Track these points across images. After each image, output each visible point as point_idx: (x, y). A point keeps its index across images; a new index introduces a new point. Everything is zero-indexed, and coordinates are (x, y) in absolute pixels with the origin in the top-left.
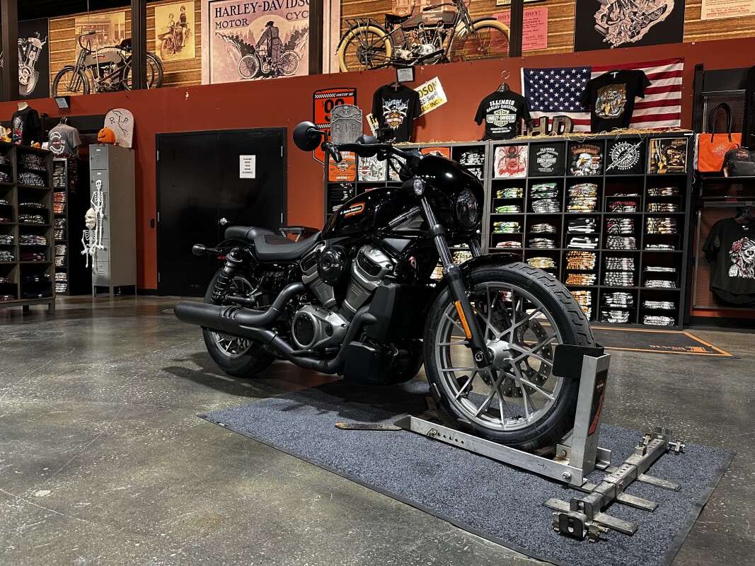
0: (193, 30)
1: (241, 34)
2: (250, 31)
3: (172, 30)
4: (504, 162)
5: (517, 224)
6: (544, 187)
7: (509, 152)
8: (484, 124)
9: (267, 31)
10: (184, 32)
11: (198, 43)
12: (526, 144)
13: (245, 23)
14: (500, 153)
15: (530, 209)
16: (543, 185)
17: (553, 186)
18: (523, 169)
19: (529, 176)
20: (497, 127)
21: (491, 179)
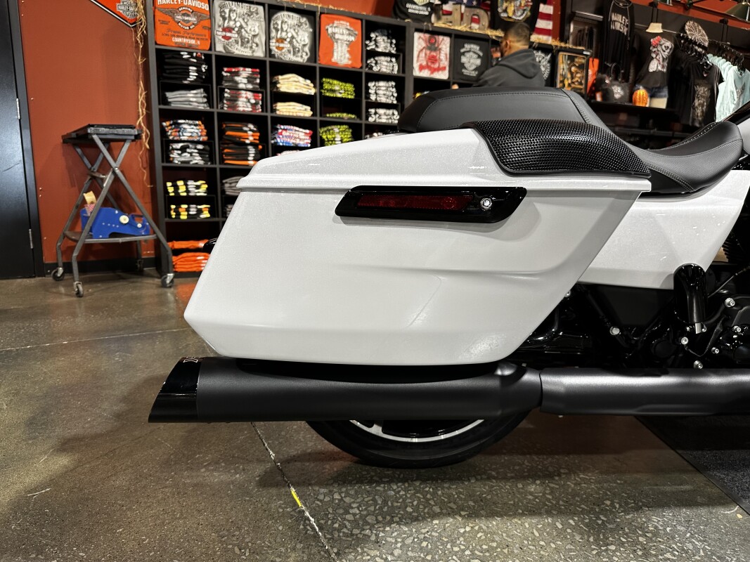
7: (429, 42)
18: (444, 69)
19: (453, 77)
21: (413, 76)
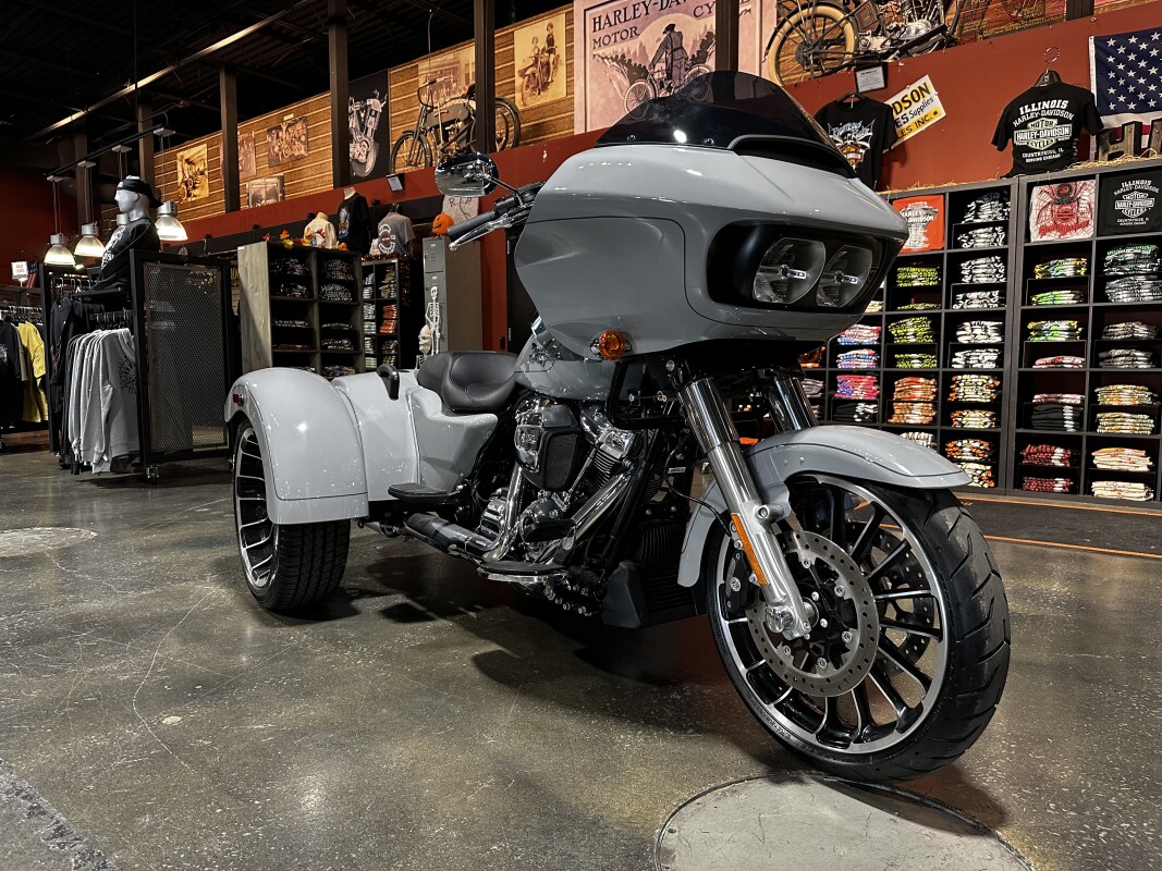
0: (563, 57)
1: (629, 52)
2: (641, 44)
3: (536, 61)
4: (1049, 213)
5: (1074, 324)
6: (1129, 254)
8: (1009, 148)
9: (665, 41)
10: (551, 61)
11: (570, 73)
12: (1092, 177)
13: (634, 33)
14: (1040, 198)
15: (1101, 295)
16: (1128, 250)
17: (1147, 250)
18: (1087, 224)
19: (1098, 236)
20: (1037, 151)
21: (1022, 245)
